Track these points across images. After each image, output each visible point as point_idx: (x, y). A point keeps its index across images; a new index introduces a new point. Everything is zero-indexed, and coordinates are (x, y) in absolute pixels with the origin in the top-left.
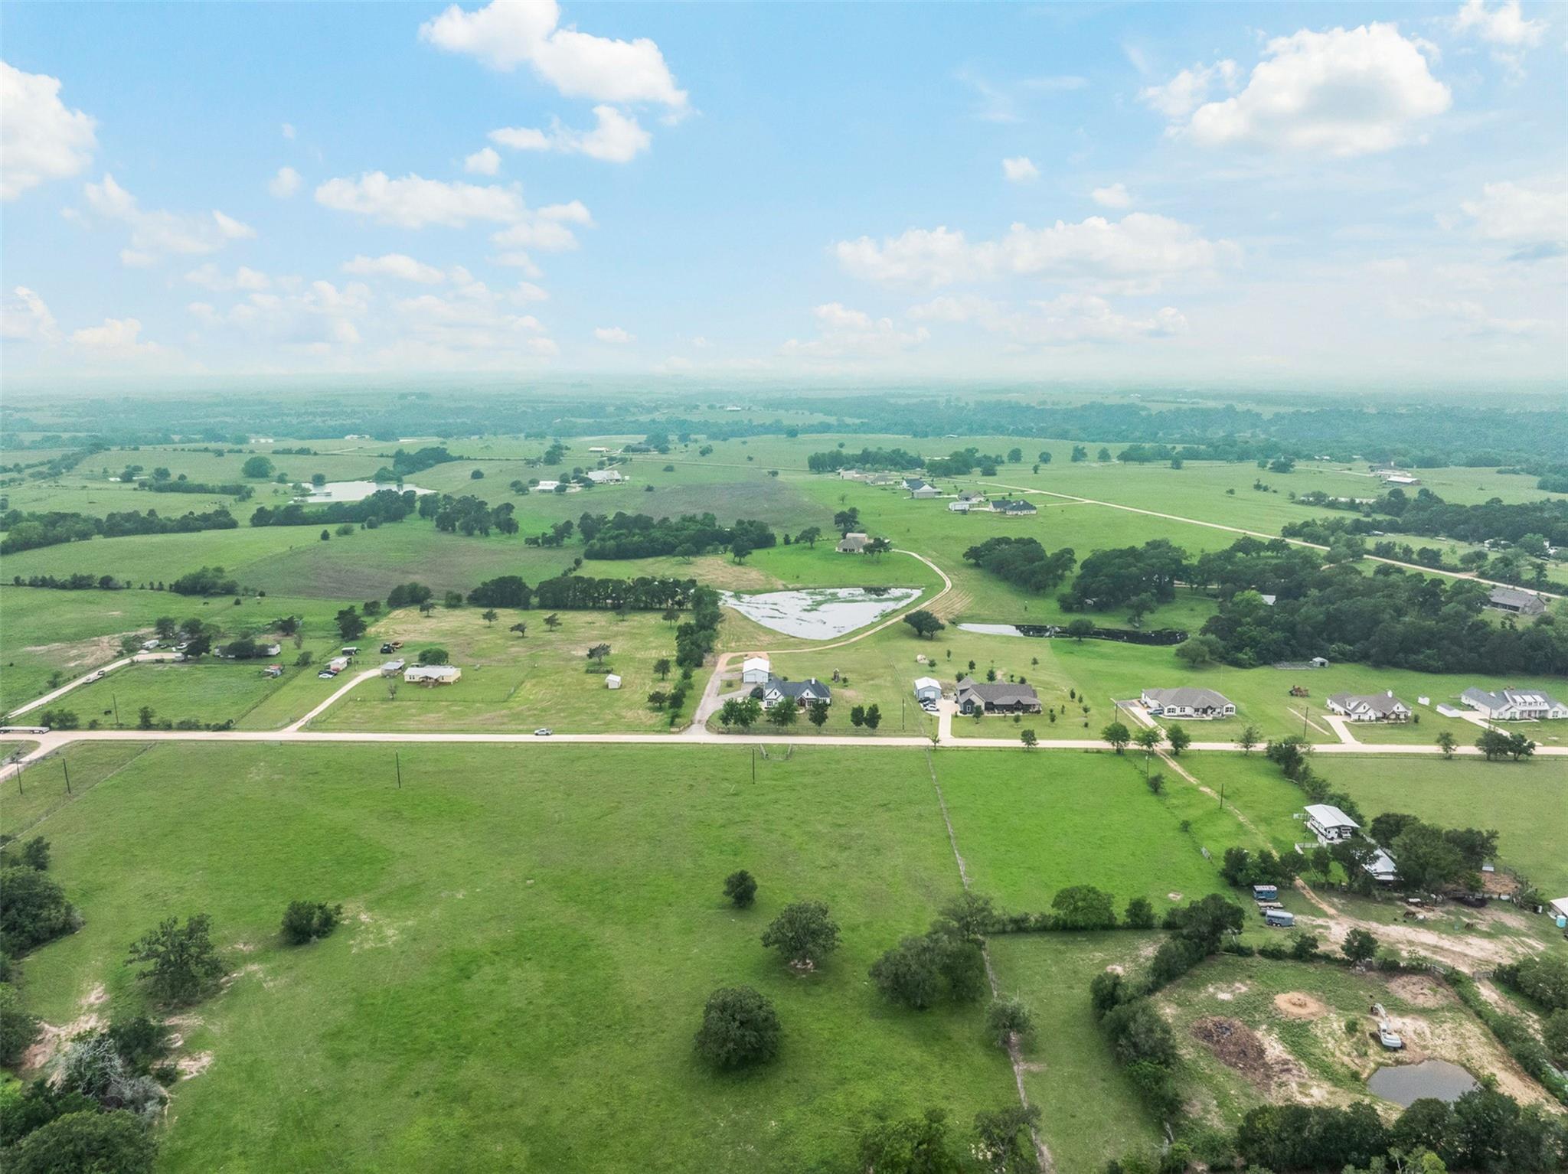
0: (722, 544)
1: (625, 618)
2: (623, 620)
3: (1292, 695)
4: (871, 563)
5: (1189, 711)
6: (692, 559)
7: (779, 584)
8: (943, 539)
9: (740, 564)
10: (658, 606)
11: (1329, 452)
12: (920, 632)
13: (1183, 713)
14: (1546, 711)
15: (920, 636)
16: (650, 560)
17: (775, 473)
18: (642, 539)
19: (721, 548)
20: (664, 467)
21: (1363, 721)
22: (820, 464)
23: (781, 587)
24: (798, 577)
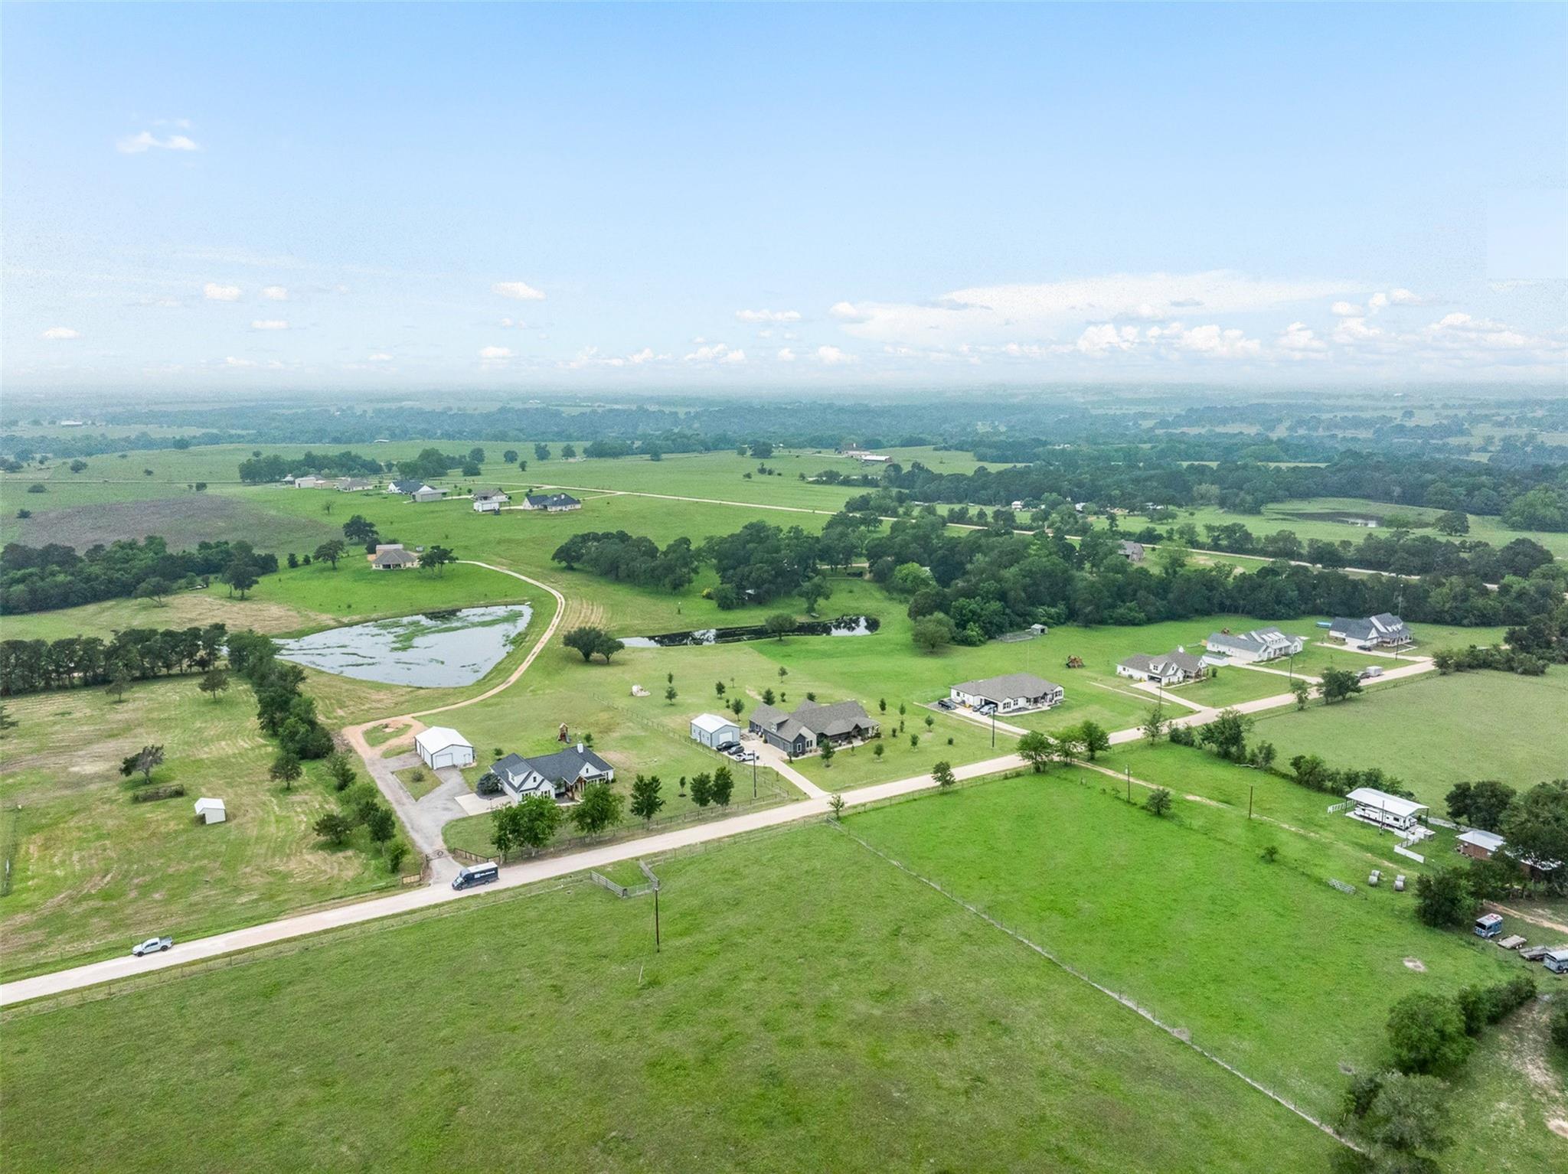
0: (198, 575)
1: (124, 696)
2: (120, 702)
3: (1069, 667)
4: (431, 578)
5: (1022, 702)
6: (164, 599)
7: (326, 618)
8: (499, 543)
9: (243, 598)
10: (164, 671)
11: (782, 440)
12: (587, 655)
13: (1016, 707)
14: (1289, 646)
15: (587, 660)
16: (91, 608)
17: (201, 486)
18: (69, 578)
19: (199, 580)
20: (30, 486)
21: (1173, 683)
22: (255, 472)
23: (333, 623)
24: (349, 607)
